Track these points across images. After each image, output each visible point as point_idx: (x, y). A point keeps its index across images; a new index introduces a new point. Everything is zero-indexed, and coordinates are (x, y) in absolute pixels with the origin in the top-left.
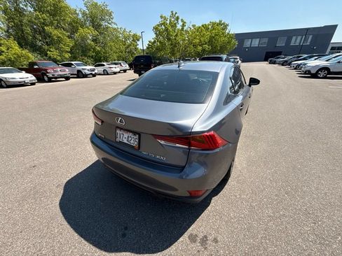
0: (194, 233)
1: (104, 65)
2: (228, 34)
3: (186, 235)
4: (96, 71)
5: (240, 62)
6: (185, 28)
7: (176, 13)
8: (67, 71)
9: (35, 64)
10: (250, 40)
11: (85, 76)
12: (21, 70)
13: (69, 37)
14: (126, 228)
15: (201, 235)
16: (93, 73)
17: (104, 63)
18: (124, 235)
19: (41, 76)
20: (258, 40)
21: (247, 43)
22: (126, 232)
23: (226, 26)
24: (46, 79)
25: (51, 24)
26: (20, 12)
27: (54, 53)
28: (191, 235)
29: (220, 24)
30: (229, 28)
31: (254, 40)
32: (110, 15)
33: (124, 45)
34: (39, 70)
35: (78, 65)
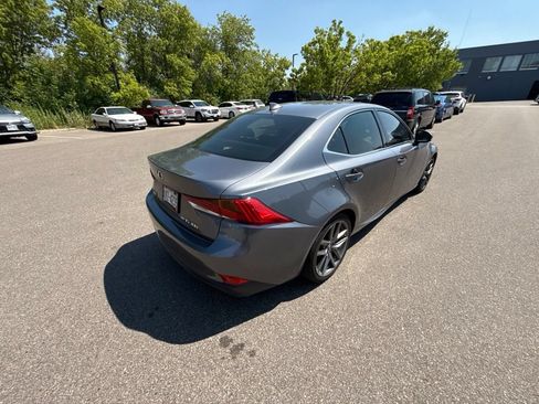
0: (231, 336)
1: (230, 105)
2: (444, 50)
3: (219, 336)
4: (219, 114)
5: (463, 100)
6: (354, 47)
7: (341, 22)
8: (183, 112)
9: (148, 102)
10: (500, 58)
11: (205, 120)
12: (134, 110)
13: (193, 67)
14: (157, 309)
15: (237, 341)
16: (215, 115)
17: (232, 102)
18: (151, 315)
19: (153, 119)
20: (518, 58)
21: (492, 66)
22: (156, 313)
23: (441, 36)
24: (158, 122)
25: (175, 50)
26: (142, 37)
27: (171, 88)
28: (226, 337)
29: (430, 33)
30: (447, 39)
31: (507, 59)
32: (251, 33)
33: (265, 75)
34: (151, 110)
35: (198, 104)
